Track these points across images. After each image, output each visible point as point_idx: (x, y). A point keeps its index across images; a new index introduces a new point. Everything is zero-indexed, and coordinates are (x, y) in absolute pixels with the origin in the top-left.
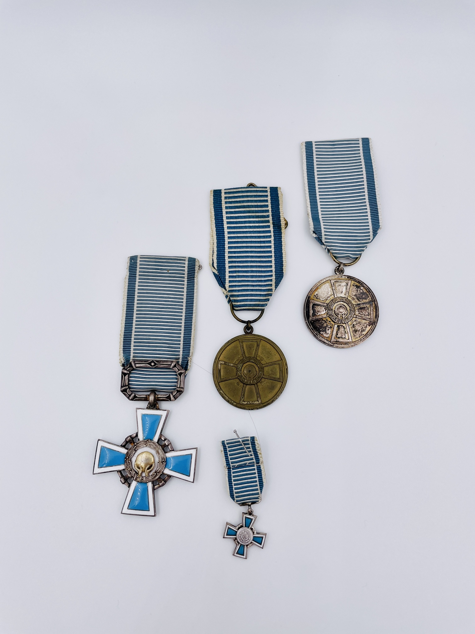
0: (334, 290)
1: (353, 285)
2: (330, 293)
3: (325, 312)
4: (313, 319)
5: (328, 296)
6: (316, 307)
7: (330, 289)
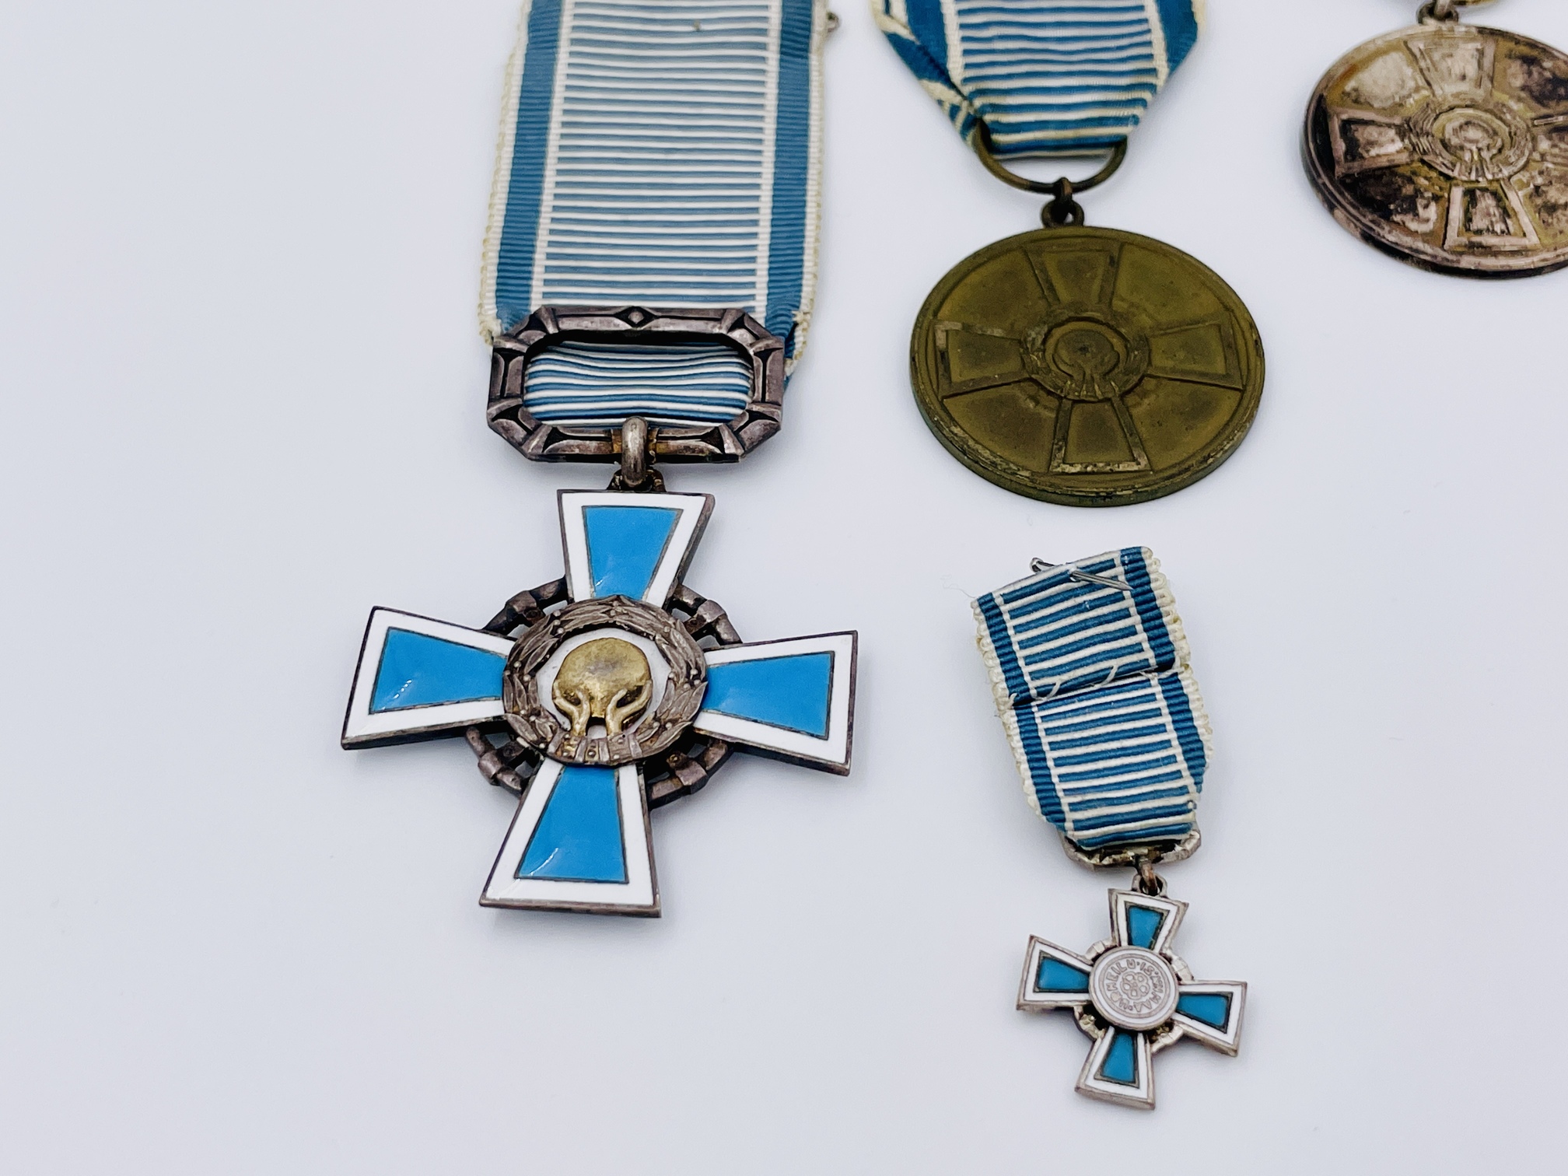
0: (1426, 73)
1: (1510, 57)
2: (1411, 84)
3: (1399, 145)
4: (1349, 168)
5: (1405, 92)
6: (1357, 130)
7: (1409, 71)
